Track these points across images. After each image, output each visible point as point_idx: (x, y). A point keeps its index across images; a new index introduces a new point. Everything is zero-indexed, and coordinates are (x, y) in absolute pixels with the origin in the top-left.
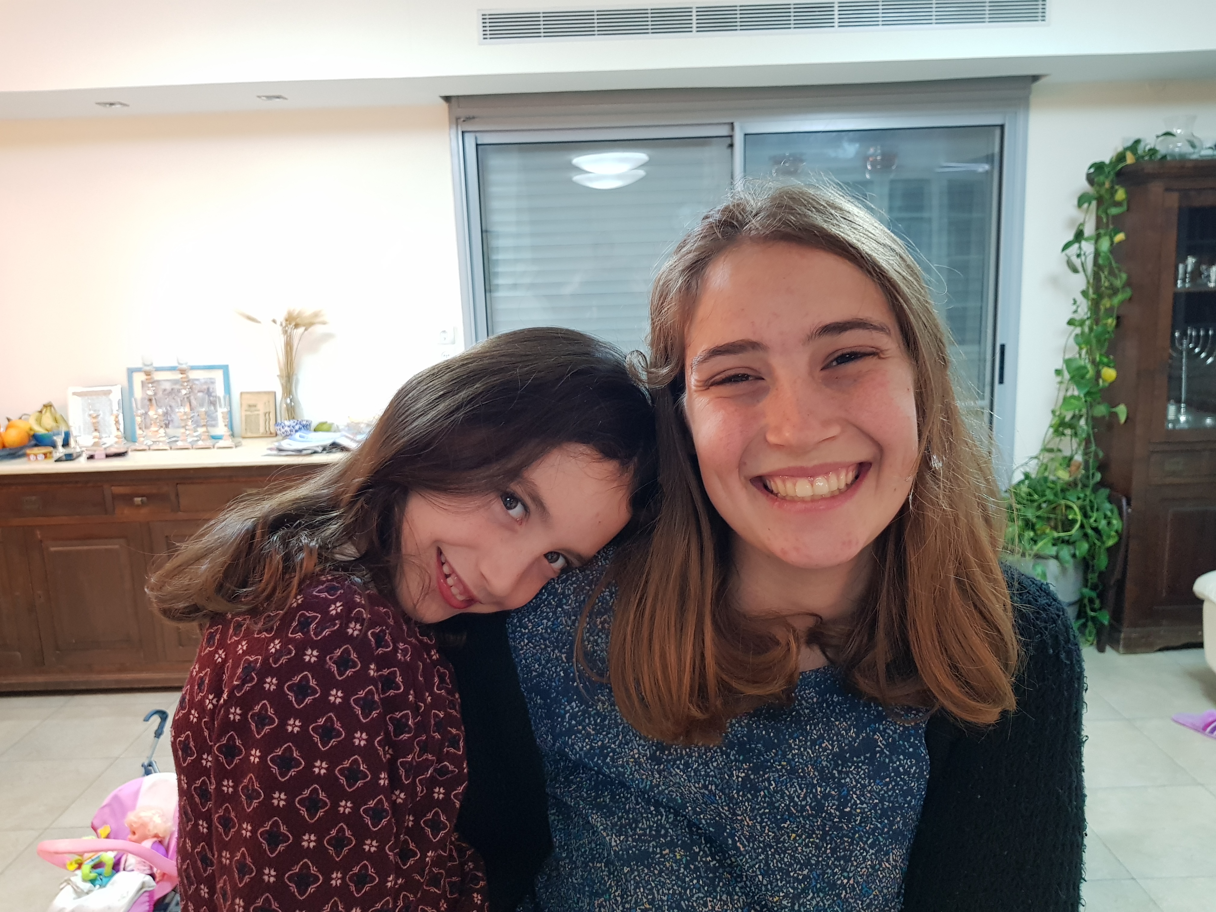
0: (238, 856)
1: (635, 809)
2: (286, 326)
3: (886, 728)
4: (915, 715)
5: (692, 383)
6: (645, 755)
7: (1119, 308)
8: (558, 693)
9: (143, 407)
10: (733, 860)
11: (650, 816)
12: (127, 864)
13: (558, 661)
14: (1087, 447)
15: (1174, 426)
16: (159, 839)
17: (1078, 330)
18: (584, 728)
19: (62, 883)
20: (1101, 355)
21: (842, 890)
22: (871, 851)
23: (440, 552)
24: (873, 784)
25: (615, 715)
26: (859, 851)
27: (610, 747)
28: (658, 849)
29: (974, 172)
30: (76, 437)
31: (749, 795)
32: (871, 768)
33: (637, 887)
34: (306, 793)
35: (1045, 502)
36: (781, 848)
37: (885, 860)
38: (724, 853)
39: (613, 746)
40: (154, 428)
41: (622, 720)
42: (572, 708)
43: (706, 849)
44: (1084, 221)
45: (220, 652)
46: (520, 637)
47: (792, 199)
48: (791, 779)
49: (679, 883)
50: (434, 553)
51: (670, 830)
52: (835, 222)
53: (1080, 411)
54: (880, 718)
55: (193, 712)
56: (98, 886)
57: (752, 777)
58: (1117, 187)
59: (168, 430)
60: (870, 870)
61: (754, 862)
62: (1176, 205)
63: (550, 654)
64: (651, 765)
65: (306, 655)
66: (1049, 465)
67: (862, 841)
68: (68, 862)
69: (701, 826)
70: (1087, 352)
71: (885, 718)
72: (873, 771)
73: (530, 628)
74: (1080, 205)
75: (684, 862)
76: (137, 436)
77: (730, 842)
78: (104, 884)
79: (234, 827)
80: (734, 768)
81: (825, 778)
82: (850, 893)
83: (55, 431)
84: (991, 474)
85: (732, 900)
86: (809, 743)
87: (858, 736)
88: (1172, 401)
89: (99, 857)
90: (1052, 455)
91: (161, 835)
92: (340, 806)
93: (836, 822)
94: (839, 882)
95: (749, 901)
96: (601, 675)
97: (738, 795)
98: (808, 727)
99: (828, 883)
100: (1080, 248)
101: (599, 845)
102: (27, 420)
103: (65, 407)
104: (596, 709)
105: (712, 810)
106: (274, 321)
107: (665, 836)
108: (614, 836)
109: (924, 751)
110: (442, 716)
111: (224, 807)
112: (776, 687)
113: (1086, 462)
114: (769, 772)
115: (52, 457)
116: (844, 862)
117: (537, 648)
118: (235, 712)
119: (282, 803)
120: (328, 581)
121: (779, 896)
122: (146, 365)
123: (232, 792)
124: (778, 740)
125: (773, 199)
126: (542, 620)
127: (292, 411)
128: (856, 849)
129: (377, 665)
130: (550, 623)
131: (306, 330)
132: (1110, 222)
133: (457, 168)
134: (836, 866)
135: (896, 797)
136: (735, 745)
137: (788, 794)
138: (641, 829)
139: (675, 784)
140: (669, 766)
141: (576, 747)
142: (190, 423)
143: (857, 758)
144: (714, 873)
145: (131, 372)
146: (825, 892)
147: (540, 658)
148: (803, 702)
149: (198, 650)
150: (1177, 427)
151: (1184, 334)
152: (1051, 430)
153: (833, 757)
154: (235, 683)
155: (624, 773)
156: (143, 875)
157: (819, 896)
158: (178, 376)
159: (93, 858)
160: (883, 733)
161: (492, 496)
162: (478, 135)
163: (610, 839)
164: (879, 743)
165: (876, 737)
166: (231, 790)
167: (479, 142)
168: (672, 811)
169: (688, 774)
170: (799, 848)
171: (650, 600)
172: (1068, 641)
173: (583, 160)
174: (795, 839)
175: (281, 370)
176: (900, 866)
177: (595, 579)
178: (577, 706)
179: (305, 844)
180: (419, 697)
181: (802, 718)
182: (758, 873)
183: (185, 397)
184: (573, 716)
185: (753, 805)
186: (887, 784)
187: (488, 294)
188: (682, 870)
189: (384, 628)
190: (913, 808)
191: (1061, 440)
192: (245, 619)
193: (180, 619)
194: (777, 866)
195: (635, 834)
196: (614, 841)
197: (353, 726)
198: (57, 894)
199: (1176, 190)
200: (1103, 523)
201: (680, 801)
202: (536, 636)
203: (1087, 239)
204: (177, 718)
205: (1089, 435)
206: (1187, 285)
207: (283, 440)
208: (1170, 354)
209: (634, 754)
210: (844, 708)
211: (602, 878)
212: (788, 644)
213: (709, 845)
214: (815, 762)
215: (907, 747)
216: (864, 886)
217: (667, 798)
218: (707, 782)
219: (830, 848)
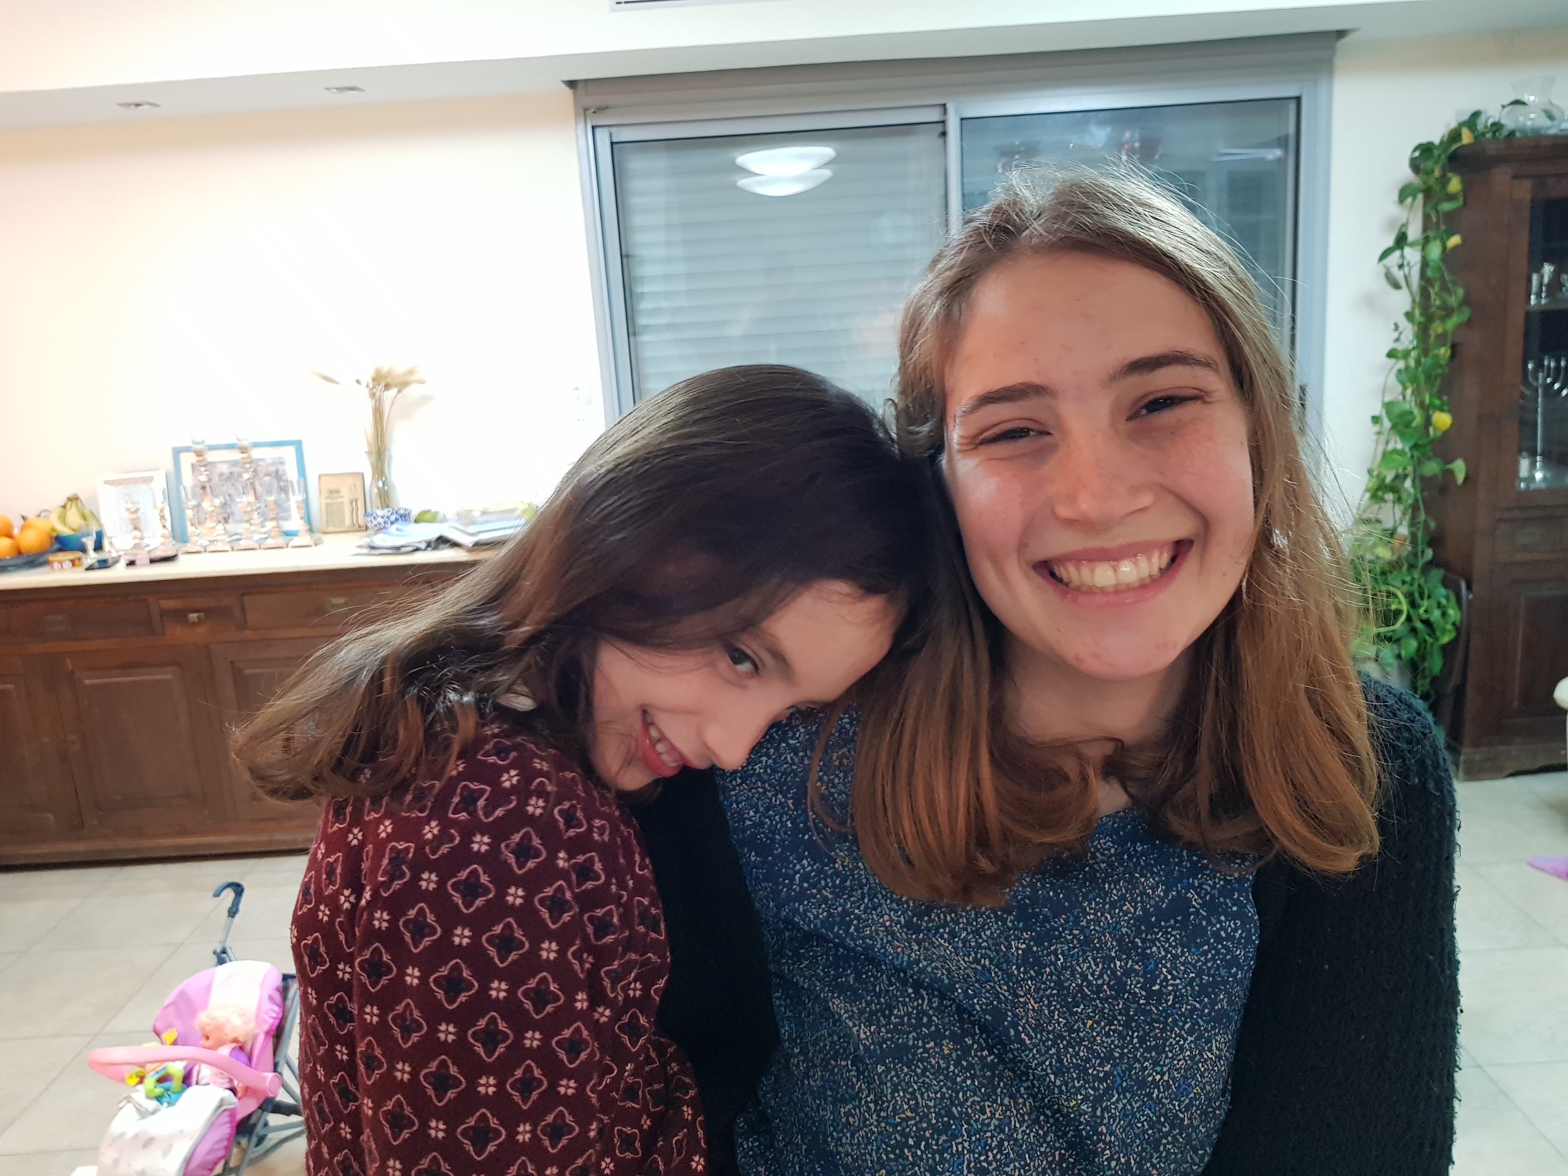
0: (389, 1105)
1: (888, 991)
2: (374, 387)
3: (1203, 883)
4: (1240, 865)
5: (955, 441)
6: (899, 922)
7: (1454, 333)
8: (784, 848)
9: (194, 497)
10: (1016, 1054)
11: (907, 1000)
12: (201, 1076)
13: (783, 808)
14: (1414, 517)
15: (1527, 486)
16: (240, 1045)
17: (1401, 364)
18: (819, 891)
19: (120, 1102)
20: (1431, 396)
21: (1154, 1089)
22: (1190, 1039)
24: (1187, 954)
25: (858, 873)
26: (1174, 1039)
27: (853, 913)
28: (920, 1042)
29: (1262, 160)
30: (111, 538)
31: (1032, 972)
32: (1183, 933)
33: (895, 1090)
34: (482, 1023)
36: (1074, 1039)
37: (1206, 1048)
38: (1004, 1046)
39: (856, 911)
40: (210, 524)
41: (868, 880)
42: (803, 867)
43: (982, 1041)
44: (1407, 222)
45: (356, 831)
48: (1084, 952)
49: (949, 1084)
51: (934, 1018)
52: (1145, 224)
53: (1405, 469)
54: (1195, 870)
55: (322, 908)
56: (165, 1104)
57: (1035, 949)
58: (1450, 175)
59: (228, 526)
60: (1189, 1062)
61: (1044, 1058)
62: (1528, 197)
64: (907, 934)
65: (474, 842)
66: (1365, 541)
67: (1177, 1026)
68: (127, 1076)
69: (975, 1012)
70: (1413, 393)
71: (1201, 870)
72: (1186, 936)
74: (1402, 199)
75: (954, 1058)
76: (189, 534)
77: (1012, 1032)
78: (173, 1101)
80: (1013, 937)
81: (1125, 948)
82: (1164, 1092)
83: (84, 531)
85: (1016, 1103)
86: (1107, 906)
87: (1166, 896)
88: (1524, 454)
89: (164, 1068)
90: (1369, 528)
91: (241, 1039)
92: (526, 1038)
93: (1143, 1004)
94: (1150, 1079)
95: (1037, 1104)
96: (841, 824)
97: (1019, 972)
98: (1107, 886)
99: (1137, 1081)
100: (1402, 256)
101: (843, 1037)
102: (47, 517)
103: (94, 499)
104: (834, 868)
105: (988, 991)
106: (358, 382)
107: (928, 1026)
108: (863, 1027)
109: (1252, 910)
110: (647, 903)
112: (1070, 834)
113: (1414, 536)
114: (1056, 943)
115: (82, 564)
116: (1157, 1054)
117: (754, 790)
118: (382, 918)
119: (451, 1038)
121: (1076, 1100)
122: (196, 443)
123: (377, 1022)
124: (1069, 903)
126: (760, 756)
127: (385, 497)
128: (1170, 1037)
129: (568, 852)
130: (770, 761)
131: (399, 391)
132: (1441, 221)
133: (587, 174)
134: (1146, 1059)
135: (1218, 969)
136: (1013, 908)
137: (1080, 970)
138: (896, 1017)
139: (939, 958)
140: (931, 936)
141: (809, 915)
142: (255, 515)
143: (1166, 922)
144: (993, 1071)
145: (177, 452)
146: (1133, 1091)
147: (757, 804)
148: (1098, 854)
150: (1532, 487)
151: (1539, 366)
152: (1368, 495)
153: (1135, 922)
154: (380, 879)
155: (874, 946)
156: (222, 1090)
157: (1125, 1097)
158: (237, 456)
159: (158, 1070)
160: (1198, 890)
162: (613, 130)
163: (858, 1031)
164: (1194, 903)
165: (1189, 895)
166: (375, 1019)
167: (615, 140)
168: (936, 993)
169: (955, 945)
170: (1098, 1038)
172: (1437, 766)
174: (1091, 1027)
175: (369, 444)
176: (1225, 1056)
178: (809, 865)
179: (482, 1089)
180: (622, 885)
181: (1098, 875)
182: (1049, 1071)
183: (248, 482)
184: (805, 877)
185: (1038, 985)
186: (1205, 953)
187: (631, 338)
188: (952, 1068)
189: (575, 802)
190: (1240, 982)
191: (1380, 508)
194: (1072, 1062)
195: (889, 1023)
196: (863, 1033)
198: (116, 1115)
199: (1527, 177)
200: (1436, 614)
201: (946, 981)
202: (751, 776)
203: (1412, 245)
205: (1416, 500)
206: (1543, 301)
207: (375, 534)
208: (1523, 393)
209: (884, 922)
210: (1151, 859)
211: (849, 1080)
212: (1084, 779)
213: (984, 1036)
214: (1114, 929)
215: (1230, 905)
216: (1181, 1082)
217: (930, 976)
218: (979, 956)
219: (1137, 1037)
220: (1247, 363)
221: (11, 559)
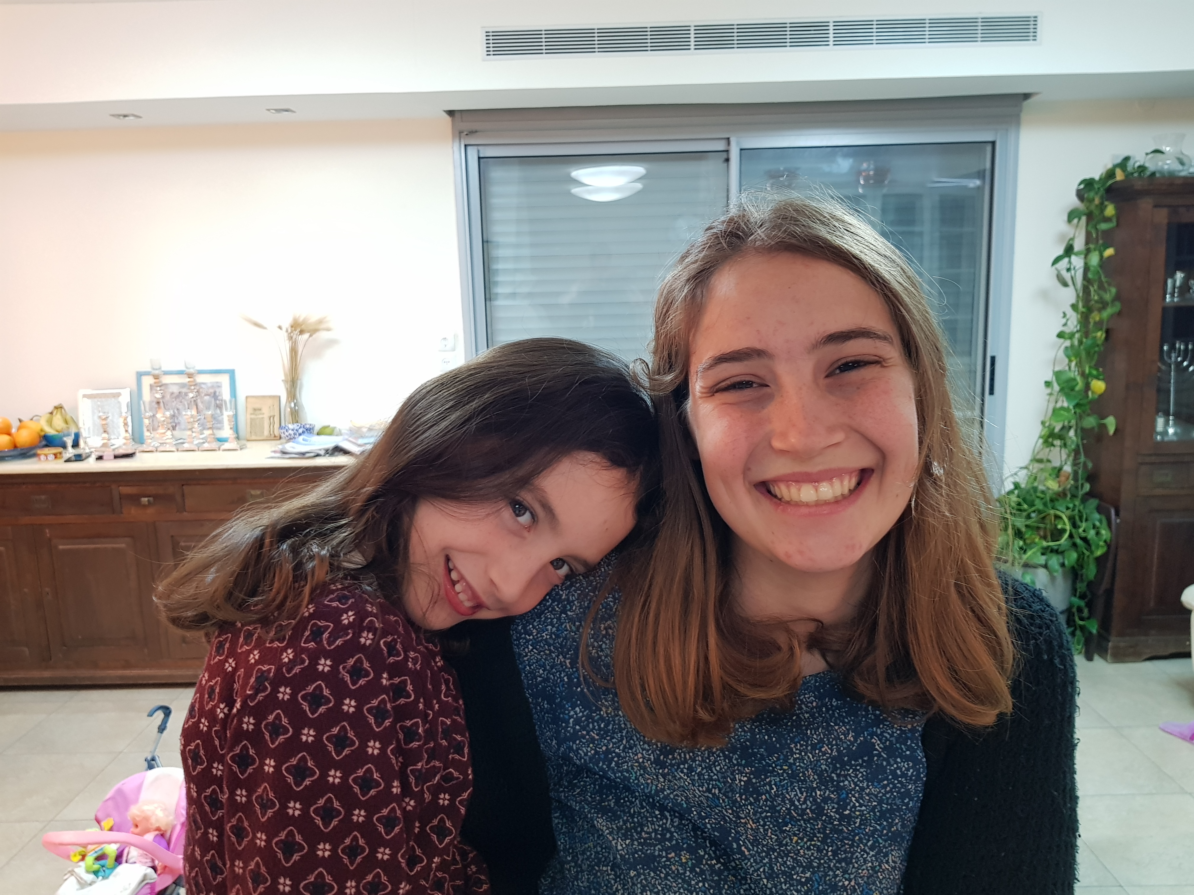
0: (252, 866)
1: (639, 813)
2: (292, 332)
3: (884, 732)
4: (911, 719)
5: (697, 390)
6: (649, 759)
7: (1108, 321)
8: (562, 699)
9: (151, 410)
10: (737, 862)
11: (655, 820)
12: (129, 856)
13: (562, 667)
14: (1076, 459)
15: (1163, 438)
16: (162, 832)
17: (1068, 343)
18: (588, 734)
19: (66, 874)
20: (1090, 367)
21: (843, 892)
22: (872, 853)
23: (448, 559)
24: (871, 787)
25: (619, 719)
26: (860, 853)
27: (614, 751)
28: (664, 852)
29: (966, 188)
30: (86, 438)
31: (751, 799)
32: (869, 771)
33: (644, 890)
34: (321, 802)
35: (1034, 511)
36: (783, 851)
37: (884, 861)
38: (729, 856)
39: (617, 750)
40: (161, 430)
41: (626, 725)
42: (576, 713)
43: (711, 852)
44: (1074, 236)
45: (231, 661)
46: (525, 643)
47: (796, 210)
48: (792, 783)
49: (685, 886)
50: (442, 560)
51: (675, 834)
53: (1069, 422)
54: (877, 722)
55: (203, 720)
56: (100, 878)
57: (754, 781)
58: (1106, 203)
59: (175, 432)
60: (870, 871)
62: (1165, 221)
63: (554, 659)
64: (655, 769)
65: (319, 664)
66: (1038, 476)
67: (862, 843)
68: (72, 854)
69: (706, 830)
70: (1076, 364)
71: (882, 721)
72: (871, 773)
73: (535, 634)
74: (1070, 220)
75: (690, 865)
76: (145, 438)
77: (735, 846)
78: (107, 875)
79: (247, 837)
80: (737, 772)
81: (824, 781)
83: (66, 432)
84: (986, 482)
86: (809, 748)
87: (856, 740)
88: (1160, 414)
89: (102, 849)
90: (1042, 466)
91: (163, 829)
92: (354, 815)
93: (836, 825)
94: (840, 884)
96: (607, 680)
97: (741, 799)
98: (809, 732)
99: (830, 886)
100: (1070, 262)
101: (605, 848)
102: (38, 420)
103: (76, 408)
104: (600, 714)
105: (716, 814)
106: (280, 328)
107: (670, 840)
108: (620, 840)
109: (921, 754)
110: (449, 723)
111: (237, 817)
112: (779, 692)
113: (1075, 473)
114: (770, 776)
115: (62, 457)
116: (846, 864)
117: (542, 653)
118: (249, 721)
119: (297, 813)
120: (337, 590)
122: (154, 369)
123: (245, 802)
124: (780, 745)
125: (776, 210)
126: (546, 626)
127: (296, 415)
128: (857, 851)
129: (389, 674)
130: (554, 629)
131: (310, 336)
132: (1100, 237)
133: (459, 179)
134: (838, 869)
135: (894, 799)
136: (738, 749)
137: (789, 797)
138: (647, 833)
139: (679, 788)
140: (673, 770)
141: (580, 752)
142: (196, 425)
143: (855, 762)
144: (719, 876)
145: (140, 375)
147: (545, 664)
148: (803, 706)
149: (206, 659)
150: (1166, 439)
151: (1172, 348)
152: (1041, 441)
153: (832, 761)
154: (248, 692)
155: (630, 778)
156: (145, 868)
158: (185, 380)
159: (96, 850)
160: (880, 737)
161: (502, 504)
162: (480, 147)
163: (616, 843)
164: (877, 747)
165: (873, 740)
166: (244, 799)
167: (481, 154)
168: (677, 815)
169: (692, 778)
170: (801, 851)
171: (653, 605)
172: (1061, 646)
173: (582, 174)
174: (797, 842)
175: (285, 374)
176: (899, 867)
177: (599, 585)
178: (581, 711)
179: (320, 853)
180: (429, 705)
181: (803, 723)
182: (763, 876)
183: (192, 400)
184: (577, 721)
185: (756, 809)
186: (885, 787)
187: (488, 303)
188: (688, 873)
189: (396, 637)
190: (910, 810)
191: (1050, 450)
192: (255, 629)
193: (188, 628)
194: (781, 870)
195: (640, 838)
196: (620, 845)
197: (365, 735)
198: (61, 885)
199: (1166, 206)
200: (1092, 533)
201: (685, 806)
202: (540, 642)
203: (1076, 254)
204: (186, 726)
205: (1078, 446)
206: (1176, 300)
207: (286, 443)
208: (1159, 368)
209: (638, 759)
210: (842, 712)
211: (609, 882)
212: (791, 649)
213: (713, 848)
214: (815, 766)
215: (904, 750)
216: (865, 887)
217: (673, 802)
218: (711, 786)
219: (832, 851)
220: (914, 338)
221: (9, 451)
